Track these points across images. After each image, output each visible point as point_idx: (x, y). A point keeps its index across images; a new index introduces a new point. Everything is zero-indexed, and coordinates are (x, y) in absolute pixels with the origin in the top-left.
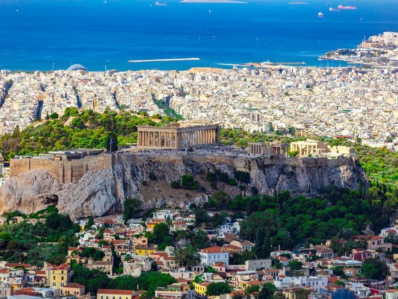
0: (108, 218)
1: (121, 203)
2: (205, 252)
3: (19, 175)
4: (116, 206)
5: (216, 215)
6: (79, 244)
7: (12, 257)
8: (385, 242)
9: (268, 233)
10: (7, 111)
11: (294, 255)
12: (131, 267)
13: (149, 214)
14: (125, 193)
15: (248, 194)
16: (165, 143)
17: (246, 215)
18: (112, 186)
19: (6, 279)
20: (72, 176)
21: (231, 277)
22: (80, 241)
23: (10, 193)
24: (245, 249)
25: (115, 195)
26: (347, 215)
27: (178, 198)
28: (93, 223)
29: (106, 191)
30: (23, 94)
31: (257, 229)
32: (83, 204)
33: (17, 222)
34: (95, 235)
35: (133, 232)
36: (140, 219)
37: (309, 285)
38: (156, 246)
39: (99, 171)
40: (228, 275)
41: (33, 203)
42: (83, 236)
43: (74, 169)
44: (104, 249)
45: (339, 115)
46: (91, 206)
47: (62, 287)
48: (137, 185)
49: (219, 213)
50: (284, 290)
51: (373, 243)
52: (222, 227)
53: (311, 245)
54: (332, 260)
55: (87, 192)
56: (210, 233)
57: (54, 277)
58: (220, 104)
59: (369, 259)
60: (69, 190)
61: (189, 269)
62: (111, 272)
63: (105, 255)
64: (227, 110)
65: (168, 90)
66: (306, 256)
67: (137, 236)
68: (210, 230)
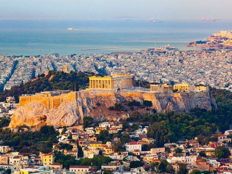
0: (74, 127)
1: (81, 119)
2: (128, 144)
3: (25, 105)
4: (79, 121)
5: (134, 125)
6: (59, 142)
7: (22, 150)
8: (227, 137)
9: (163, 134)
10: (16, 76)
11: (177, 145)
12: (88, 154)
13: (97, 124)
14: (83, 114)
15: (151, 113)
16: (105, 87)
17: (150, 124)
18: (76, 110)
19: (19, 162)
20: (54, 105)
21: (143, 158)
22: (59, 140)
23: (20, 115)
24: (150, 142)
25: (78, 114)
26: (206, 123)
27: (113, 116)
28: (66, 130)
29: (73, 112)
30: (24, 67)
31: (157, 132)
32: (60, 120)
33: (24, 131)
34: (67, 137)
35: (88, 135)
36: (92, 127)
37: (186, 161)
38: (101, 142)
39: (69, 102)
40: (142, 156)
41: (33, 121)
42: (61, 137)
43: (55, 101)
44: (72, 144)
45: (198, 75)
46: (65, 121)
47: (50, 165)
48: (90, 109)
49: (136, 123)
50: (173, 164)
51: (221, 138)
52: (137, 131)
53: (187, 140)
54: (198, 148)
55: (63, 114)
56: (131, 134)
57: (46, 160)
58: (132, 70)
59: (219, 147)
60: (53, 113)
61: (120, 154)
62: (77, 157)
63: (73, 147)
64: (136, 73)
65: (104, 64)
66: (184, 146)
67: (91, 137)
68: (131, 133)
